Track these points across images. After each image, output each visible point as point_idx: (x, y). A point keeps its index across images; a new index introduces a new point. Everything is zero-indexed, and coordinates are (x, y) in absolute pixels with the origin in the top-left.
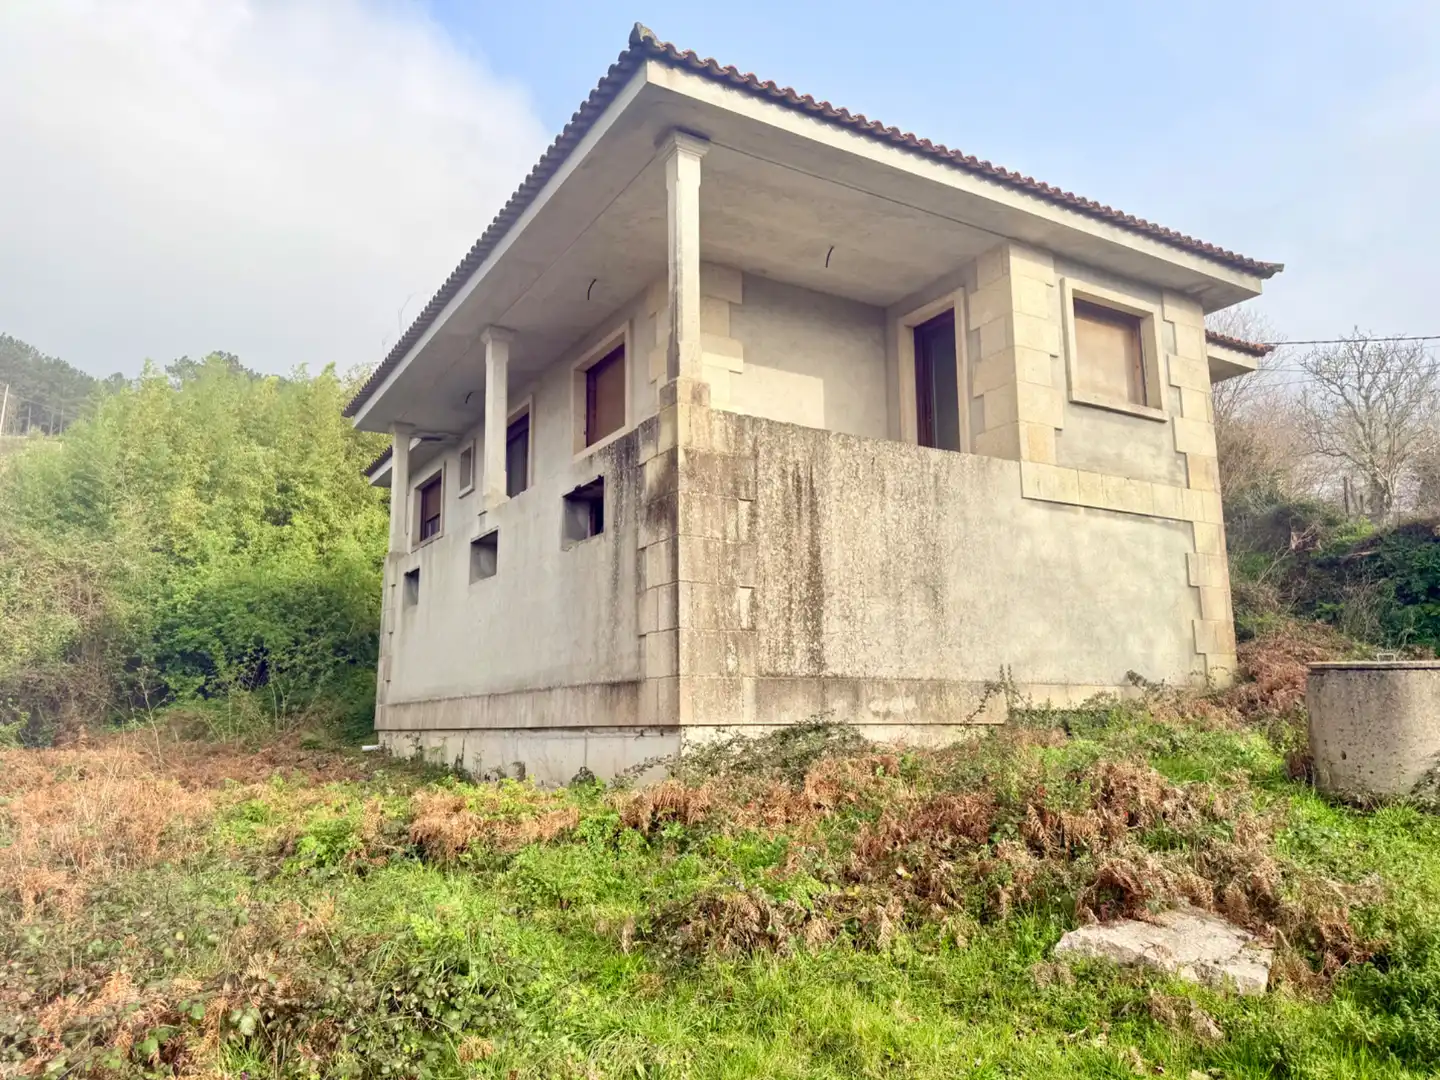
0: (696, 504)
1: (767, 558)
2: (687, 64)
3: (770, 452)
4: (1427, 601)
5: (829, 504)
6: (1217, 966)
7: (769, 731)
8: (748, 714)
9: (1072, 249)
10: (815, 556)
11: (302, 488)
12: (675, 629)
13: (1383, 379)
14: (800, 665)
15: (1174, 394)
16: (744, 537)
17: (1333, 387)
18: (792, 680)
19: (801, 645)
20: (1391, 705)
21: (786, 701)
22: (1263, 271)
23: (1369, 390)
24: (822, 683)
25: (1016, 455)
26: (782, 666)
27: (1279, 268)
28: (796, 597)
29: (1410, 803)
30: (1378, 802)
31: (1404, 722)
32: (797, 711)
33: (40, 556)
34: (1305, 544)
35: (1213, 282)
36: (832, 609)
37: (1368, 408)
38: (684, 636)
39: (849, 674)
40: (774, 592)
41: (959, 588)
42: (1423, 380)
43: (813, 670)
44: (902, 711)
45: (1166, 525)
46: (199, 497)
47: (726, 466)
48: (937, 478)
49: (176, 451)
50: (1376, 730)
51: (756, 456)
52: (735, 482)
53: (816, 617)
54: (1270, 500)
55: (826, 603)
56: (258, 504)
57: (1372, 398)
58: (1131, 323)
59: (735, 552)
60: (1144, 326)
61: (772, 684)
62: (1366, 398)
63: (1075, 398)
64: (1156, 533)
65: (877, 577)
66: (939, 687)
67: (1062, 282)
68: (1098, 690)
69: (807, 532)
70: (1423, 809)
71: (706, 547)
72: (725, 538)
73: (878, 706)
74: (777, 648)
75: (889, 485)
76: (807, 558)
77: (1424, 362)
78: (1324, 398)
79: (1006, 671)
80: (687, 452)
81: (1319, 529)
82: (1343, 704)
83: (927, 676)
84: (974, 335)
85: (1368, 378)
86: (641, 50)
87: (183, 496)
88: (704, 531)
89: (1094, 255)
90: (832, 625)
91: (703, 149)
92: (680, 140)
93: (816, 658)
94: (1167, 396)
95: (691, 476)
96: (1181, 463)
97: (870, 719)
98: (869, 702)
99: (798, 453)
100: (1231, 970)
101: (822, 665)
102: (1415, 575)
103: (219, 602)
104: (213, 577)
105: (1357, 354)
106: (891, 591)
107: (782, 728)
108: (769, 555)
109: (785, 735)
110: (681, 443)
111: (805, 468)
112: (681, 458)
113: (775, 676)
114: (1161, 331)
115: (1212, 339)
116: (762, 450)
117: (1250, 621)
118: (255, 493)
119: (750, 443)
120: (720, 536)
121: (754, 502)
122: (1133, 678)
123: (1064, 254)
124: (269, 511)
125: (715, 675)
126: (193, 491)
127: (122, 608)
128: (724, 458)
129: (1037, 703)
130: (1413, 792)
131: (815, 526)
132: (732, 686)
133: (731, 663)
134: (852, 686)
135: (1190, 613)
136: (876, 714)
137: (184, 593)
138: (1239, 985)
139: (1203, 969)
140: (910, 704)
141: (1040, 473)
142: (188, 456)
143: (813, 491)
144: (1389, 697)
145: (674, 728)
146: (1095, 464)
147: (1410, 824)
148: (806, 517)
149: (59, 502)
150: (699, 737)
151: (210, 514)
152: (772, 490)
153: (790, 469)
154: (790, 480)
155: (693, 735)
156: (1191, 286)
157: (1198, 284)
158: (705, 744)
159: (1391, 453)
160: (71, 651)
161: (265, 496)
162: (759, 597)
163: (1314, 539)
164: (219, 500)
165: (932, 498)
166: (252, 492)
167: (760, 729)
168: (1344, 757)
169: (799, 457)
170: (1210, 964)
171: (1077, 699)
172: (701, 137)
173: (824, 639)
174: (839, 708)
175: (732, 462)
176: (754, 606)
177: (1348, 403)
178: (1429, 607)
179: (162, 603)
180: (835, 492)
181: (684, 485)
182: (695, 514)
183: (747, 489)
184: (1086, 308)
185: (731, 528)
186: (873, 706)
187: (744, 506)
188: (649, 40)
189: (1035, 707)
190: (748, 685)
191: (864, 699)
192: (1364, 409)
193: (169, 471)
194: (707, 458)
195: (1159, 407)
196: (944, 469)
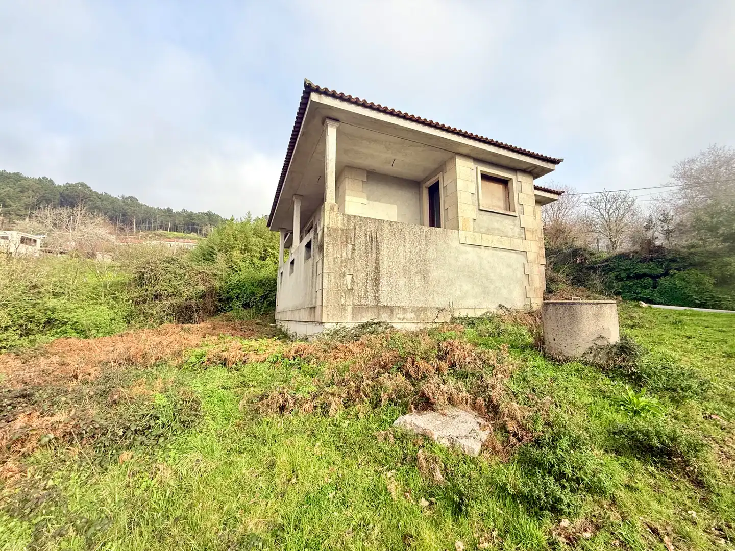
0: (331, 246)
1: (358, 264)
2: (326, 93)
3: (360, 227)
4: (626, 280)
5: (384, 246)
6: (458, 439)
7: (357, 325)
8: (349, 318)
9: (480, 156)
10: (377, 264)
11: (270, 250)
12: (322, 289)
13: (614, 206)
14: (370, 302)
15: (520, 207)
16: (349, 257)
17: (597, 210)
18: (367, 307)
19: (371, 295)
20: (574, 318)
21: (364, 314)
22: (555, 162)
23: (609, 210)
24: (379, 308)
25: (458, 229)
26: (363, 302)
27: (562, 160)
28: (369, 278)
29: (580, 361)
30: (567, 360)
31: (579, 326)
32: (367, 318)
33: (193, 269)
34: (582, 262)
35: (536, 166)
36: (384, 281)
37: (609, 216)
38: (325, 291)
39: (389, 305)
40: (361, 276)
41: (434, 274)
42: (630, 206)
43: (375, 303)
44: (409, 318)
45: (516, 253)
46: (241, 253)
47: (343, 233)
48: (426, 237)
49: (235, 240)
50: (567, 329)
51: (355, 229)
52: (346, 238)
53: (377, 285)
54: (571, 247)
55: (381, 280)
56: (258, 255)
57: (610, 213)
58: (505, 182)
59: (344, 262)
60: (510, 184)
61: (358, 309)
62: (608, 213)
63: (481, 208)
64: (513, 255)
65: (402, 271)
66: (424, 310)
67: (477, 168)
68: (486, 310)
69: (374, 255)
70: (586, 364)
71: (334, 260)
72: (342, 257)
73: (400, 316)
74: (361, 296)
75: (407, 239)
76: (374, 264)
77: (630, 199)
78: (593, 214)
79: (451, 304)
80: (328, 228)
81: (587, 256)
82: (554, 318)
83: (420, 305)
84: (445, 187)
85: (609, 206)
86: (309, 89)
87: (236, 253)
88: (333, 255)
89: (489, 158)
90: (384, 288)
91: (338, 124)
92: (328, 121)
93: (377, 299)
94: (517, 207)
95: (329, 236)
96: (523, 231)
97: (397, 320)
98: (396, 314)
99: (372, 227)
100: (464, 442)
101: (379, 302)
102: (623, 271)
103: (244, 282)
104: (243, 276)
105: (605, 198)
106: (407, 276)
107: (362, 324)
108: (359, 264)
109: (363, 326)
110: (326, 224)
111: (374, 233)
112: (326, 229)
113: (360, 306)
114: (515, 185)
115: (536, 188)
116: (357, 227)
117: (553, 287)
118: (257, 252)
119: (353, 224)
120: (340, 257)
121: (354, 245)
122: (501, 306)
123: (478, 159)
124: (261, 257)
125: (336, 305)
126: (239, 251)
127: (217, 284)
128: (342, 229)
129: (463, 315)
130: (582, 356)
131: (377, 253)
132: (343, 308)
133: (343, 302)
134: (391, 309)
135: (526, 283)
136: (399, 319)
137: (235, 279)
138: (465, 450)
139: (452, 440)
140: (413, 315)
141: (466, 234)
142: (238, 242)
143: (377, 242)
144: (573, 315)
145: (321, 323)
146: (489, 231)
147: (578, 370)
148: (374, 250)
149: (204, 255)
150: (329, 326)
151: (244, 258)
152: (361, 240)
153: (368, 233)
154: (368, 237)
155: (327, 326)
156: (527, 169)
157: (530, 168)
158: (332, 329)
159: (617, 231)
160: (203, 296)
161: (260, 253)
162: (355, 278)
163: (585, 260)
164: (246, 254)
165: (424, 243)
166: (256, 251)
167: (354, 324)
168: (554, 340)
169: (372, 229)
170: (455, 438)
171: (479, 314)
172: (336, 120)
173: (380, 292)
174: (384, 317)
175: (345, 231)
176: (353, 281)
177: (602, 214)
178: (627, 282)
179: (229, 283)
180: (386, 241)
181: (326, 239)
182: (329, 249)
183: (351, 240)
184: (485, 177)
185: (344, 254)
186: (398, 316)
187: (350, 247)
188: (310, 84)
189: (462, 316)
190: (349, 309)
191: (394, 313)
192: (607, 216)
193: (233, 246)
194: (336, 230)
195: (514, 212)
196: (429, 233)
